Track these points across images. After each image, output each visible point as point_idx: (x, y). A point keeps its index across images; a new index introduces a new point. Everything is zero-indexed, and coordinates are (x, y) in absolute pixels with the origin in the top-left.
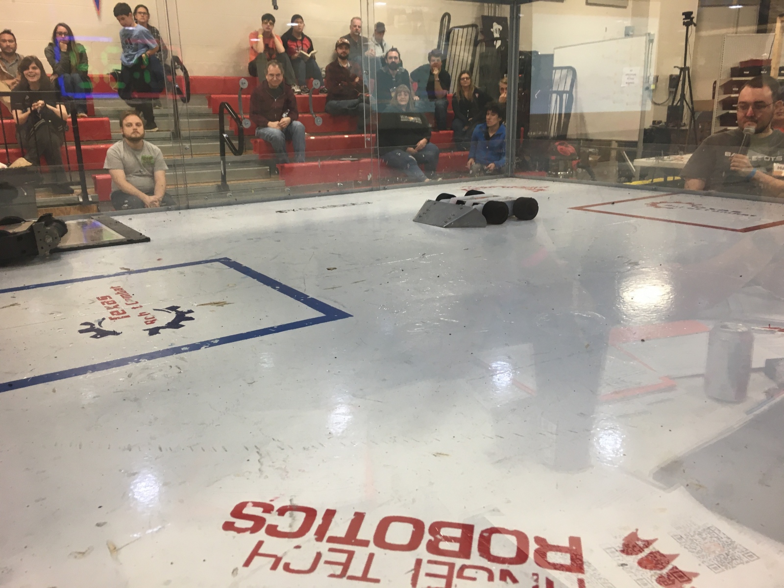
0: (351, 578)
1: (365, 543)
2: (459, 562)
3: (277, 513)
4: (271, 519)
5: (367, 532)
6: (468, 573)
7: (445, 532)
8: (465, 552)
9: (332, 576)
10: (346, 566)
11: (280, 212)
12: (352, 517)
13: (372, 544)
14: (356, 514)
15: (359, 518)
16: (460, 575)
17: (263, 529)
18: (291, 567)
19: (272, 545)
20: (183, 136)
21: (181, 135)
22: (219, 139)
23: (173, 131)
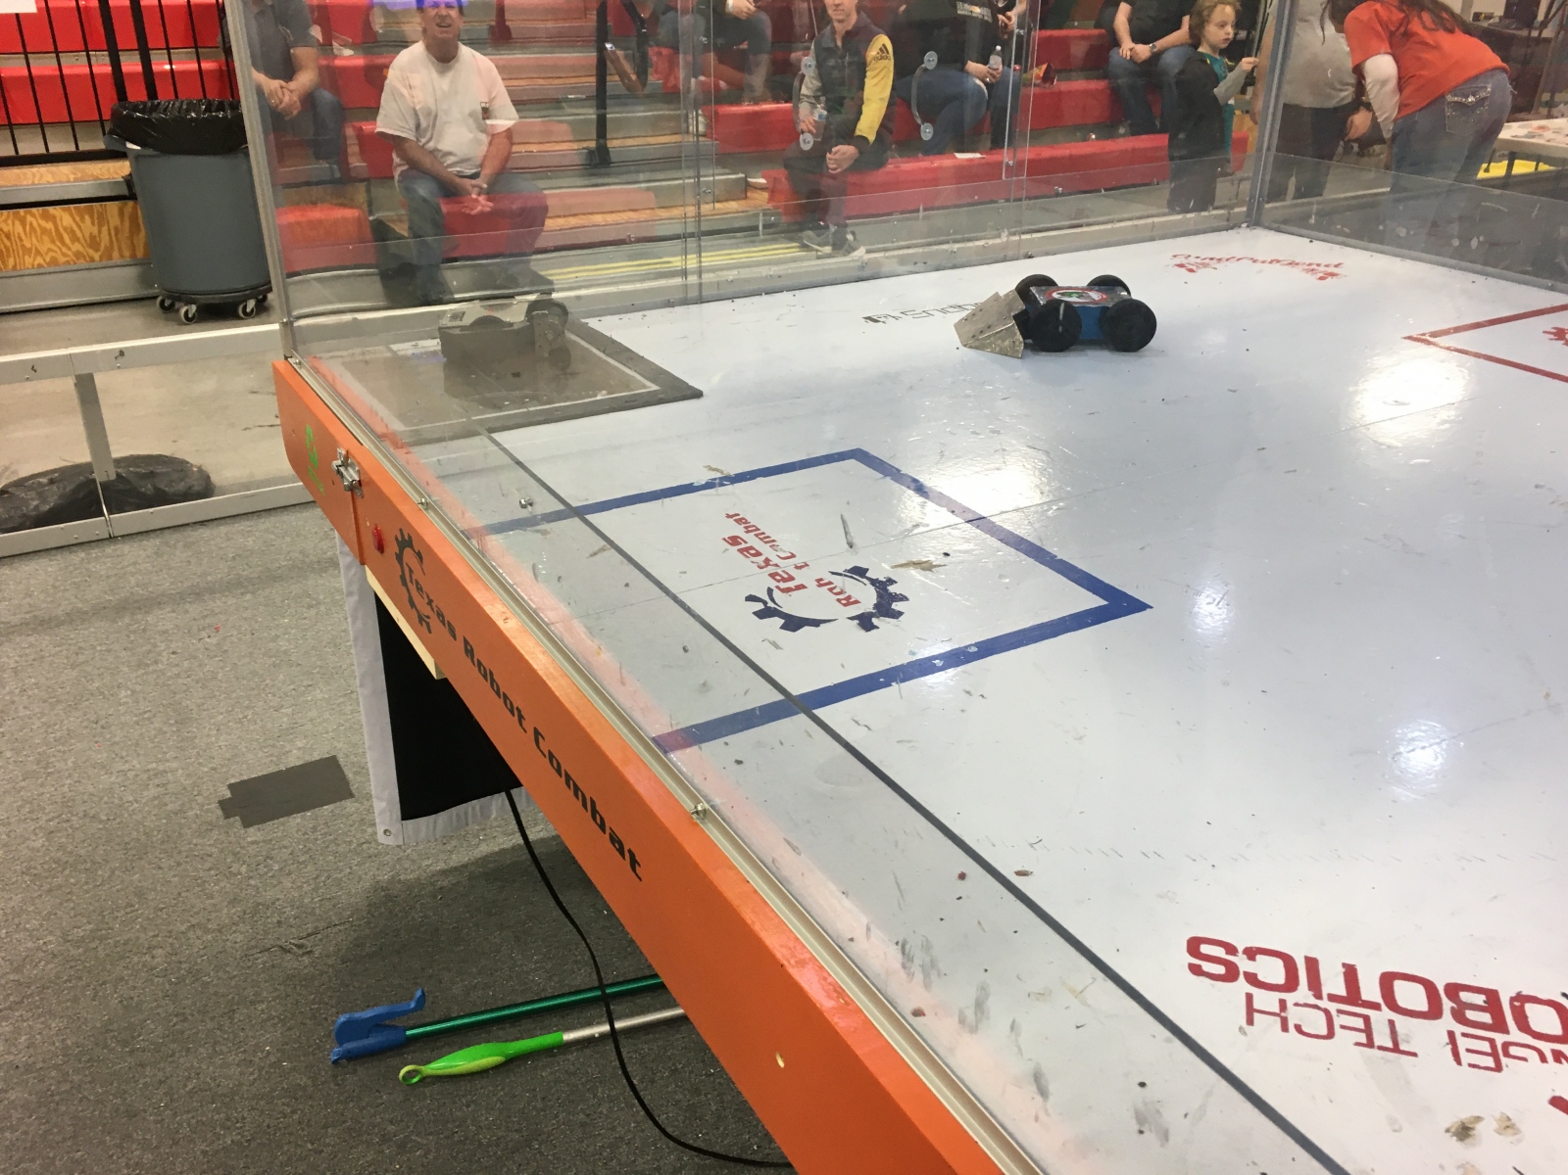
0: (1381, 1048)
1: (1376, 1006)
2: (1500, 1038)
3: (1245, 956)
4: (1243, 964)
5: (1370, 991)
6: (1513, 1050)
7: (1465, 996)
8: (1500, 1026)
9: (1358, 1044)
10: (1368, 1030)
11: (872, 320)
12: (1344, 970)
13: (1383, 1006)
14: (1344, 965)
15: (1351, 974)
16: (1507, 1054)
17: (1242, 977)
18: (1305, 1029)
19: (1266, 1000)
20: (514, 36)
21: (510, 34)
22: (594, 49)
23: (493, 23)
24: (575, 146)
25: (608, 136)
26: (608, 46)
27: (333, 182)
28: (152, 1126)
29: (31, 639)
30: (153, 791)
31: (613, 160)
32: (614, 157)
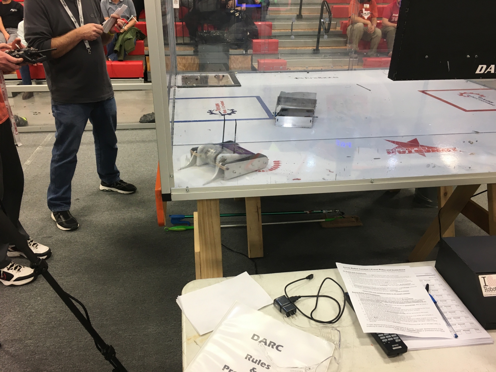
11: (296, 78)
20: (303, 17)
21: (302, 17)
22: (319, 21)
23: (298, 14)
24: (311, 48)
25: (319, 46)
26: (322, 20)
27: (243, 54)
28: (126, 221)
29: (140, 144)
30: (150, 173)
31: (320, 52)
32: (321, 51)
